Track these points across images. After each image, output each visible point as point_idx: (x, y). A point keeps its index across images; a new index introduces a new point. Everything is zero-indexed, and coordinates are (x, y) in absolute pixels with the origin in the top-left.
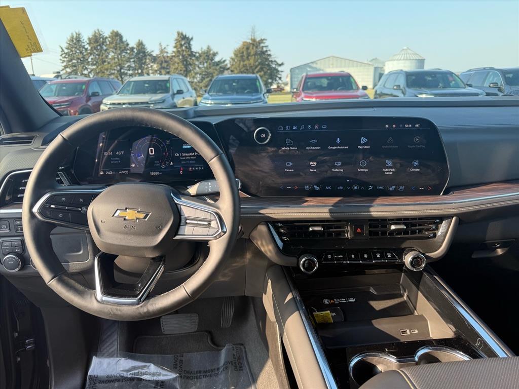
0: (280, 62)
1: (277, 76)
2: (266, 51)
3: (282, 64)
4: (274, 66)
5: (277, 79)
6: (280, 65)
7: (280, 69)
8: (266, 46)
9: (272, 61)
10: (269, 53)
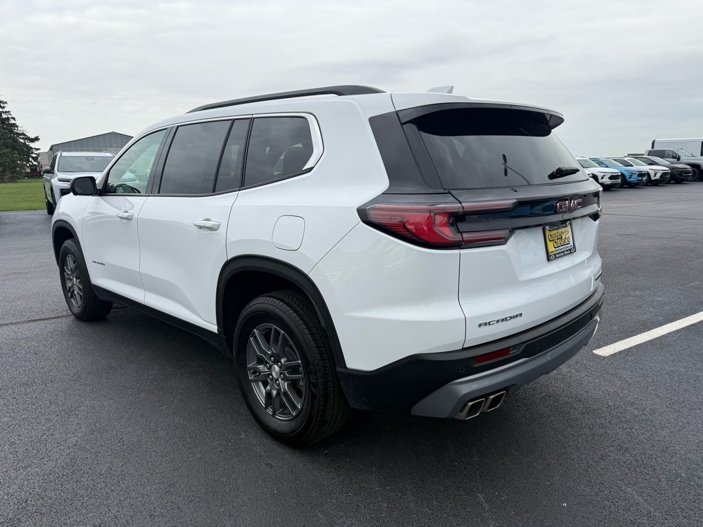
0: (33, 136)
1: (29, 156)
2: (8, 119)
3: (37, 139)
4: (22, 141)
5: (31, 159)
6: (33, 140)
7: (32, 145)
8: (6, 112)
9: (18, 134)
10: (12, 121)
